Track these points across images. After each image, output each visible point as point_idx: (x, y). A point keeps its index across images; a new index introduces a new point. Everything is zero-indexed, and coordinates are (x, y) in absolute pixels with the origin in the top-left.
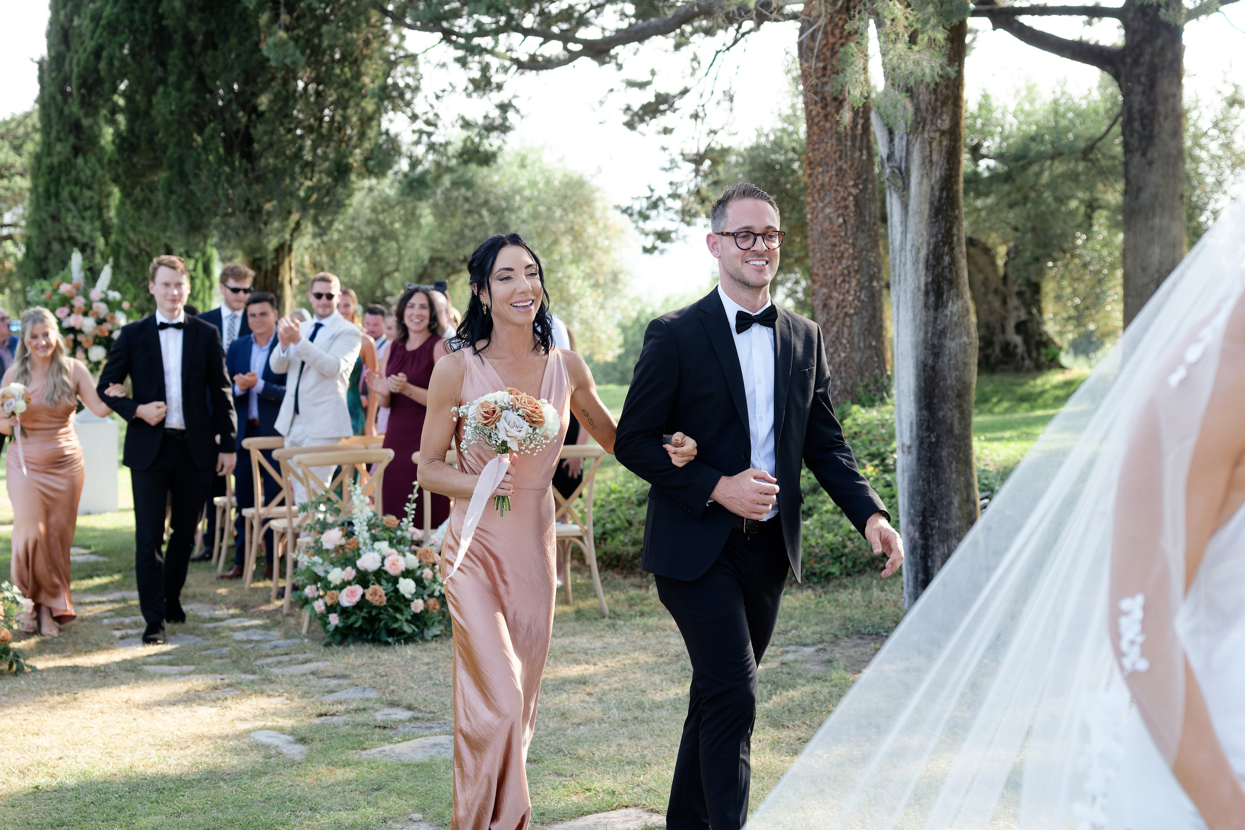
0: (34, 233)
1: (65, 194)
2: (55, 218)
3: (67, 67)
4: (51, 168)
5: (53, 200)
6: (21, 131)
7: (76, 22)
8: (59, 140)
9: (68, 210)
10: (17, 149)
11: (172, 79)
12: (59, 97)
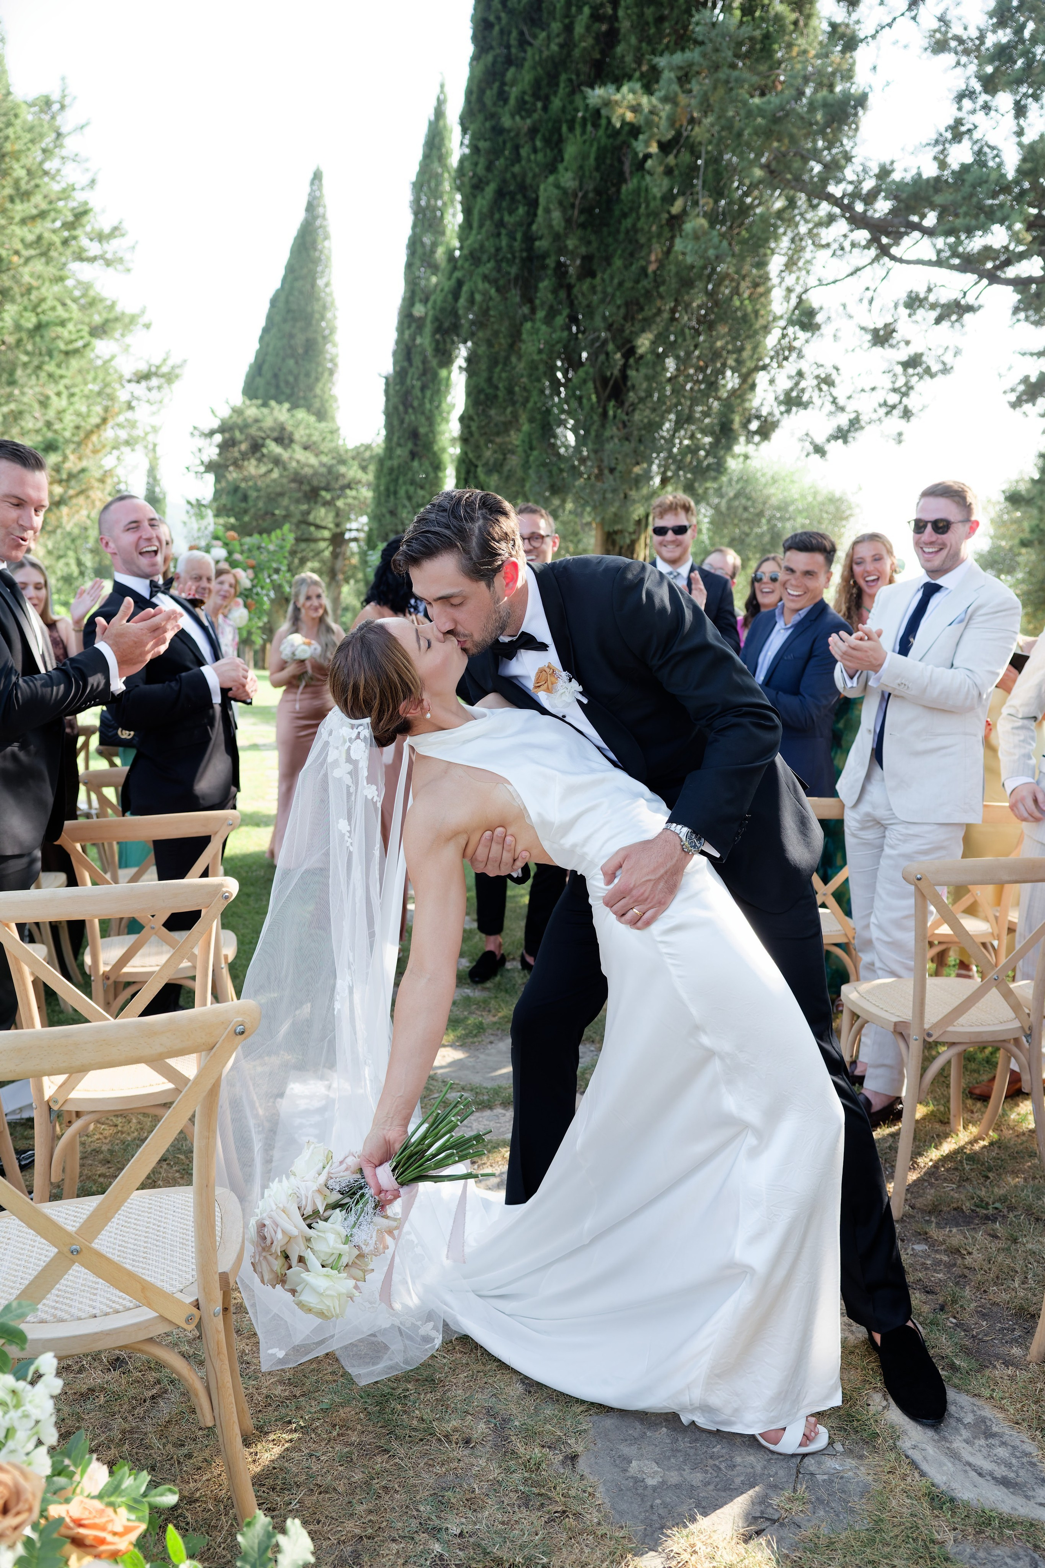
0: (375, 525)
1: (402, 492)
2: (393, 513)
3: (408, 381)
4: (391, 470)
5: (392, 498)
6: (367, 454)
7: (418, 341)
8: (399, 445)
9: (404, 506)
10: (364, 469)
11: (541, 314)
12: (401, 408)
